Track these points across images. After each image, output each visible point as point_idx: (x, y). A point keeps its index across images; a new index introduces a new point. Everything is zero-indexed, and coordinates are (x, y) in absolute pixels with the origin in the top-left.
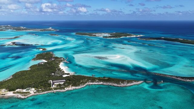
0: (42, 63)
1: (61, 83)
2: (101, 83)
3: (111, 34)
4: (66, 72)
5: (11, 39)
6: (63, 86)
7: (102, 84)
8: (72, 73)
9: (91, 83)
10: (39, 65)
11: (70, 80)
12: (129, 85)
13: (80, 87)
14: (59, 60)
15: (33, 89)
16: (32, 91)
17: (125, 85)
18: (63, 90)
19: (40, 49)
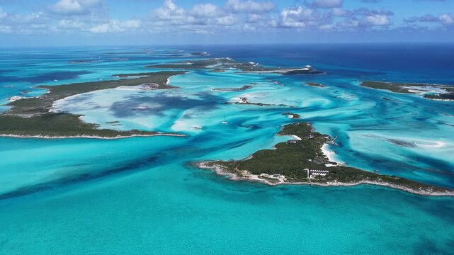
0: (293, 141)
1: (321, 174)
2: (387, 184)
3: (448, 90)
4: (331, 160)
5: (238, 90)
6: (324, 179)
7: (387, 186)
8: (340, 163)
9: (370, 182)
10: (289, 143)
11: (335, 173)
12: (435, 194)
13: (350, 184)
14: (320, 139)
15: (283, 176)
16: (282, 179)
17: (428, 193)
18: (324, 185)
19: (289, 114)
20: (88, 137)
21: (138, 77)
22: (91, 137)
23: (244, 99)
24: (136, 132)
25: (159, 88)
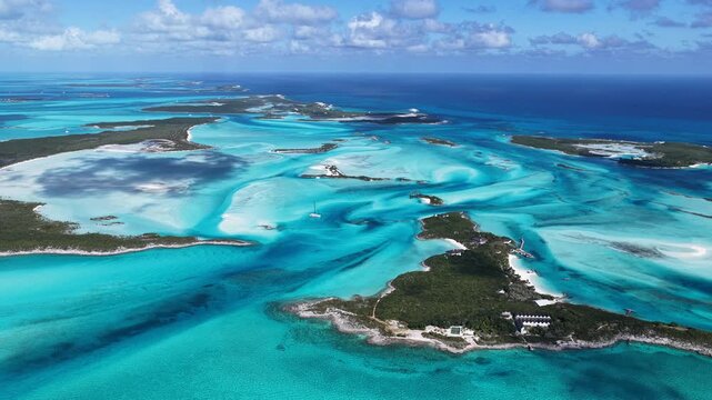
3: (647, 151)
19: (421, 196)
20: (58, 251)
21: (135, 128)
22: (64, 252)
23: (333, 168)
24: (154, 238)
25: (177, 148)
